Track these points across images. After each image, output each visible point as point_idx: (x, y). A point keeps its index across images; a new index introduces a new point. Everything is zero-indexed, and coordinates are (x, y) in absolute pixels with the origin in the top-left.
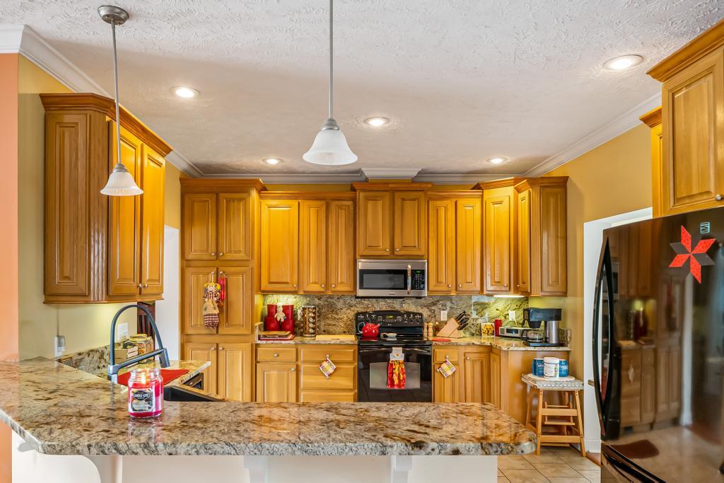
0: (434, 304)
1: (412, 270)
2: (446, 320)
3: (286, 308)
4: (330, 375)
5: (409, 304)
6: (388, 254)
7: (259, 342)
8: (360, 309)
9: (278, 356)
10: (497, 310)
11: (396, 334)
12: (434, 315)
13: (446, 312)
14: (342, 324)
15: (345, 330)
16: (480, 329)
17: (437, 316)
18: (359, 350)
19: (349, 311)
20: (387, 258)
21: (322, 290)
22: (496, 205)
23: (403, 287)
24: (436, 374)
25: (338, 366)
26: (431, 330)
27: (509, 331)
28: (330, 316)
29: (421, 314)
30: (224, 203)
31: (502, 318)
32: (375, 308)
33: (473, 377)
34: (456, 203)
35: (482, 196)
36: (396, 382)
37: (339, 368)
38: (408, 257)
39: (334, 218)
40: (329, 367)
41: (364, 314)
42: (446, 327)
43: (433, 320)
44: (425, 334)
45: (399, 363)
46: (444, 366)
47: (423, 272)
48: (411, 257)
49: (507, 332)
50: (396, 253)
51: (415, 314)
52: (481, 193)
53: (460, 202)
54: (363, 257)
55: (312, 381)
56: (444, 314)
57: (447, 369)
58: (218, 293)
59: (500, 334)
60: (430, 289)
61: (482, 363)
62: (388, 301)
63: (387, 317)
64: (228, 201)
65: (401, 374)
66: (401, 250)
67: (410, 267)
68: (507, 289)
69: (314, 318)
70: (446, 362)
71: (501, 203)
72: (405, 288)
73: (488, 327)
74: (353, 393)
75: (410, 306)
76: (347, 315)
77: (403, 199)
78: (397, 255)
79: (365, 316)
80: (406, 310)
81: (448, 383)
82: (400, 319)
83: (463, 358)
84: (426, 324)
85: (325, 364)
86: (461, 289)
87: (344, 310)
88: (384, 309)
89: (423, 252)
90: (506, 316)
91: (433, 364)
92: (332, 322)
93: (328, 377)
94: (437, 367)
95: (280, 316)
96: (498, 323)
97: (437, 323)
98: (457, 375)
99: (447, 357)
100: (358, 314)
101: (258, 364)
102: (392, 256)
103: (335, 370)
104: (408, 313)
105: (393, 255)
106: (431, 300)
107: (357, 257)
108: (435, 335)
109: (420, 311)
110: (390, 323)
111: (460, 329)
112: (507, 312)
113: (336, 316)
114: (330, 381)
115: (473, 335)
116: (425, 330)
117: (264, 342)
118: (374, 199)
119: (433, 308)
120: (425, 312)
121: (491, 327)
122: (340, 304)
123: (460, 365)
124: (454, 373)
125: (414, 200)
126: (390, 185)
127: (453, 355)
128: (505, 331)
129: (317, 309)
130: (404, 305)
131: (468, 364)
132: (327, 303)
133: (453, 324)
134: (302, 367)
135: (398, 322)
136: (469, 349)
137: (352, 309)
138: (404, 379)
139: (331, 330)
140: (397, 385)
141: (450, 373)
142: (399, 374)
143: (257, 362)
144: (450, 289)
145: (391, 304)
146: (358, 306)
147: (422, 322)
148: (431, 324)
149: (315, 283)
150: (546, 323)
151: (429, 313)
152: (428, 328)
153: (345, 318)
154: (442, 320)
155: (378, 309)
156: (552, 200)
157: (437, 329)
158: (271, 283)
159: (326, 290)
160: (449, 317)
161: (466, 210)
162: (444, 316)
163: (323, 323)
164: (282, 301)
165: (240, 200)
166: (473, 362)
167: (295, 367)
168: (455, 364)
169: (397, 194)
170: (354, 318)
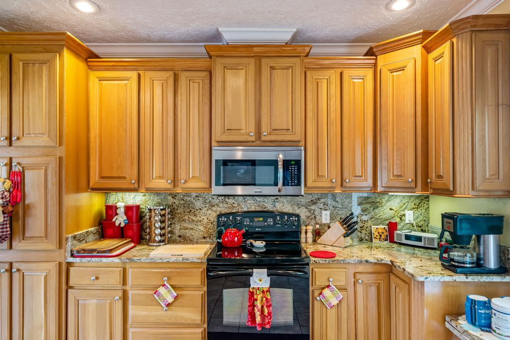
0: (314, 203)
1: (284, 161)
2: (328, 221)
3: (128, 209)
4: (168, 305)
5: (283, 202)
6: (253, 139)
7: (71, 260)
8: (223, 208)
9: (97, 278)
10: (391, 209)
11: (264, 243)
12: (313, 217)
13: (328, 212)
14: (202, 228)
15: (206, 235)
16: (371, 233)
17: (318, 217)
18: (208, 271)
19: (210, 212)
20: (253, 144)
21: (170, 186)
22: (395, 74)
23: (273, 183)
24: (316, 303)
25: (180, 293)
26: (310, 235)
27: (408, 237)
28: (186, 217)
29: (298, 216)
30: (19, 68)
31: (397, 220)
32: (242, 208)
33: (366, 307)
34: (341, 74)
35: (375, 65)
36: (258, 319)
37: (182, 295)
38: (280, 144)
39: (184, 94)
40: (167, 295)
41: (227, 215)
42: (329, 232)
43: (313, 222)
44: (303, 240)
45: (263, 292)
46: (326, 292)
47: (298, 162)
48: (284, 144)
49: (406, 239)
50: (263, 138)
51: (290, 215)
52: (373, 61)
53: (347, 73)
54: (222, 143)
55: (144, 313)
56: (326, 215)
57: (331, 297)
58: (6, 193)
59: (395, 240)
60: (309, 184)
61: (378, 288)
62: (258, 199)
63: (256, 220)
64: (26, 64)
65: (265, 307)
66: (269, 134)
67: (281, 156)
68: (413, 185)
69: (162, 222)
70: (328, 286)
71: (402, 69)
72: (276, 184)
73: (380, 231)
74: (202, 330)
75: (284, 206)
76: (207, 217)
77: (272, 68)
78: (264, 141)
79: (228, 218)
80: (280, 210)
81: (332, 314)
82: (270, 221)
83: (353, 280)
84: (304, 228)
85: (162, 290)
86: (348, 185)
87: (204, 210)
88: (253, 209)
89: (298, 136)
90: (402, 217)
91: (311, 289)
92: (190, 226)
93: (165, 308)
94: (317, 293)
95: (120, 219)
96: (392, 227)
97: (318, 226)
98: (344, 306)
99: (331, 279)
100: (220, 216)
101: (70, 291)
102: (258, 143)
103: (176, 298)
104: (282, 214)
105: (259, 141)
106: (310, 198)
107: (214, 143)
108: (315, 241)
109: (297, 212)
110: (258, 227)
111: (346, 236)
112: (402, 213)
113: (194, 218)
114: (169, 313)
115: (361, 240)
116: (303, 235)
117: (78, 260)
118: (235, 68)
119: (312, 207)
120: (303, 213)
121: (384, 231)
122: (198, 204)
123: (349, 289)
124: (340, 301)
125: (287, 68)
126: (255, 49)
127: (340, 277)
128: (403, 237)
129: (168, 211)
130: (277, 204)
131: (360, 289)
132: (182, 202)
133: (337, 230)
134: (130, 293)
135: (269, 226)
136: (360, 268)
137: (214, 209)
138: (269, 314)
139: (188, 235)
140: (259, 325)
141: (334, 302)
142: (262, 307)
143: (68, 287)
144: (334, 185)
145: (261, 203)
146: (221, 205)
147: (299, 226)
148: (310, 228)
149: (161, 177)
150: (478, 238)
151: (308, 214)
152: (306, 233)
153: (205, 221)
154: (324, 222)
155: (246, 209)
156: (490, 51)
157: (317, 234)
158: (103, 178)
159: (174, 186)
160: (332, 218)
161: (354, 83)
162: (325, 217)
163: (178, 227)
164: (123, 200)
165: (42, 63)
166: (367, 286)
167: (120, 294)
168: (341, 289)
169: (264, 61)
170: (216, 220)
